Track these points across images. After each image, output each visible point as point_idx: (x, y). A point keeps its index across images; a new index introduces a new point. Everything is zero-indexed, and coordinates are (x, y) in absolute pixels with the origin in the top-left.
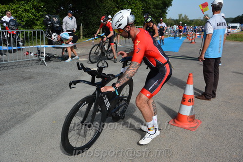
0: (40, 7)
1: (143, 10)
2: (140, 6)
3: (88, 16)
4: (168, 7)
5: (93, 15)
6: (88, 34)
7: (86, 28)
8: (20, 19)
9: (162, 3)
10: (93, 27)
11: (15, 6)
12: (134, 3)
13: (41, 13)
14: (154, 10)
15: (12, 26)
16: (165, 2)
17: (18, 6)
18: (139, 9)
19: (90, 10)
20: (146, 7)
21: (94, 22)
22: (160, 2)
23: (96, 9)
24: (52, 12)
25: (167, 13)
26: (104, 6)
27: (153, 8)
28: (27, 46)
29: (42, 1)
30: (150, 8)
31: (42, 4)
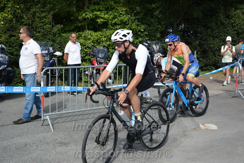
0: (140, 31)
3: (206, 39)
5: (214, 37)
6: (206, 66)
7: (203, 58)
8: (113, 49)
10: (214, 54)
11: (108, 32)
13: (140, 39)
15: (100, 58)
19: (209, 30)
23: (219, 28)
24: (156, 36)
26: (232, 24)
28: (119, 83)
29: (143, 24)
31: (142, 28)
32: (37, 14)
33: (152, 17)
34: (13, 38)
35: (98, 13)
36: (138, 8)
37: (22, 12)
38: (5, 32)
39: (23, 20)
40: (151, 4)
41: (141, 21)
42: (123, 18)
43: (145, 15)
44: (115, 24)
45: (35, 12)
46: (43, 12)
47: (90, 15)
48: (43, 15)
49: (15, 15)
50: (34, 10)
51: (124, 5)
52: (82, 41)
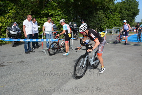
1: (121, 18)
2: (119, 15)
4: (136, 15)
5: (92, 22)
9: (132, 14)
10: (92, 28)
11: (53, 19)
12: (115, 14)
14: (127, 18)
16: (134, 12)
17: (54, 18)
18: (118, 17)
19: (90, 19)
20: (122, 16)
21: (93, 25)
22: (131, 13)
23: (94, 18)
25: (135, 19)
26: (98, 17)
27: (127, 17)
29: (66, 15)
30: (124, 16)
31: (66, 17)
32: (26, 11)
33: (70, 13)
34: (16, 20)
35: (49, 11)
36: (65, 9)
37: (20, 10)
38: (13, 18)
39: (20, 13)
40: (69, 8)
41: (66, 14)
42: (59, 13)
43: (67, 12)
44: (56, 15)
45: (25, 10)
46: (27, 10)
47: (46, 12)
48: (28, 11)
49: (17, 11)
50: (24, 9)
51: (59, 8)
52: (43, 22)
